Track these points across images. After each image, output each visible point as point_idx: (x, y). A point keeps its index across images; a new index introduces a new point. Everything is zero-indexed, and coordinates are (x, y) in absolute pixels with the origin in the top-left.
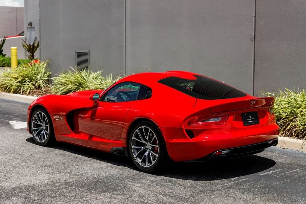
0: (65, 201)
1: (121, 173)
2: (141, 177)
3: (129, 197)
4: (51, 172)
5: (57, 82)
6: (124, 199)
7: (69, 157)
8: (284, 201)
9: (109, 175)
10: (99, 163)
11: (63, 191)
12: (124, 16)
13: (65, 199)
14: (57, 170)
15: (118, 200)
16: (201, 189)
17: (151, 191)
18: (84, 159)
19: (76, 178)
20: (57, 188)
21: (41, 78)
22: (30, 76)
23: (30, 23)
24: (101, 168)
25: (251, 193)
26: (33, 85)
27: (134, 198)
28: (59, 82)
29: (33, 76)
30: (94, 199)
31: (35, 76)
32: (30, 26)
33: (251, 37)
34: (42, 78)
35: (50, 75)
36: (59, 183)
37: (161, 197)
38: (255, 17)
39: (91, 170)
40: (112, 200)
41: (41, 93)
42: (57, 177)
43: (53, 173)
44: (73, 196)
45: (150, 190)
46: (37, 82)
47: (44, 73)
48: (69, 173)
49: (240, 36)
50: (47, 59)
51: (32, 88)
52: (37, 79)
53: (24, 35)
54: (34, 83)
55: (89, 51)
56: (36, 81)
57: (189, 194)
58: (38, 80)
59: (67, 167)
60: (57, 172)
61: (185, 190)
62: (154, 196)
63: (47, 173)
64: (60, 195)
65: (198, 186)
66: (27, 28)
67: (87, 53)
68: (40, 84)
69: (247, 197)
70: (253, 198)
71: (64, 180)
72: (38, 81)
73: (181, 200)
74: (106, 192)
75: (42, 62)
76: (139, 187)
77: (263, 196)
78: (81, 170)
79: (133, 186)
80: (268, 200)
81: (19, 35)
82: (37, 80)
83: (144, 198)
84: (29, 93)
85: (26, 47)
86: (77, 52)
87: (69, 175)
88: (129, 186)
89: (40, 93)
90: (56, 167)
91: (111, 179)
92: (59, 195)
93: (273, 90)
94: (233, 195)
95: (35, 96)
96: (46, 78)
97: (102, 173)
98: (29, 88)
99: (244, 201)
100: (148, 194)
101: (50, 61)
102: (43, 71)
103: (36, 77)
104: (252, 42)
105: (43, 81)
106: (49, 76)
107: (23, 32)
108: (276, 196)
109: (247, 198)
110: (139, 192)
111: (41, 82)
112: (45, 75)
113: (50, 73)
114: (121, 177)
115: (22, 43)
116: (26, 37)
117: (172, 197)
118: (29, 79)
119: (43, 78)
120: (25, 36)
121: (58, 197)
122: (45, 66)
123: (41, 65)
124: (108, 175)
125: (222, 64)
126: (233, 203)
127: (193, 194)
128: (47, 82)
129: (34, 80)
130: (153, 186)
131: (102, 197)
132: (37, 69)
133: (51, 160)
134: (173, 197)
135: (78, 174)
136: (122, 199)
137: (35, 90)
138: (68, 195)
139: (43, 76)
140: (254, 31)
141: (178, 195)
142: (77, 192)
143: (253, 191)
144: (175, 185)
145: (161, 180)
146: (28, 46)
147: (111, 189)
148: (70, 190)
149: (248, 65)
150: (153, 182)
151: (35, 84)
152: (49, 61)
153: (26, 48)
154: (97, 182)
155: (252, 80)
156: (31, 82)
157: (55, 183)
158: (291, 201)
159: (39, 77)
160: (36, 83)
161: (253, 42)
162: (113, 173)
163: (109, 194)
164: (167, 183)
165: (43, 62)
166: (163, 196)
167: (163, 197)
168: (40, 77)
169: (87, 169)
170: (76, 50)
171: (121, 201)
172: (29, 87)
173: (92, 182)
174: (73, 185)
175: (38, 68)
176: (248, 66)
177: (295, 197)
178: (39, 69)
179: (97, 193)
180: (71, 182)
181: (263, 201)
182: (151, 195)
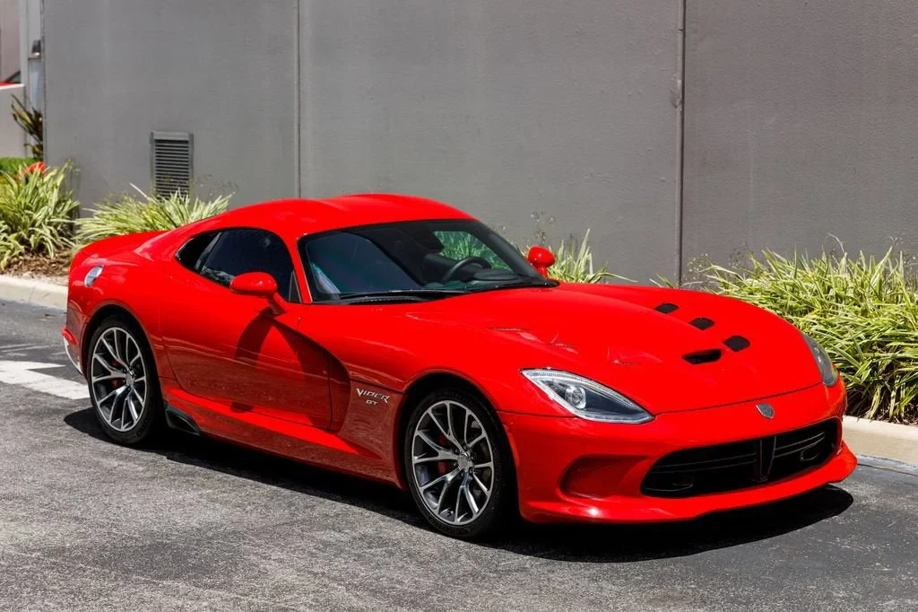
0: (42, 607)
1: (235, 519)
2: (293, 531)
3: (242, 595)
4: (23, 517)
5: (91, 234)
6: (226, 600)
7: (90, 467)
8: (711, 602)
9: (198, 526)
10: (176, 488)
11: (45, 577)
12: (295, 27)
13: (46, 603)
14: (42, 510)
15: (205, 604)
16: (470, 565)
17: (315, 574)
18: (133, 476)
19: (95, 537)
20: (28, 567)
21: (47, 220)
22: (11, 213)
23: (37, 44)
24: (179, 504)
25: (618, 578)
26: (22, 241)
27: (257, 597)
28: (98, 232)
29: (22, 215)
30: (134, 599)
31: (27, 214)
32: (37, 54)
33: (671, 92)
34: (49, 219)
35: (77, 209)
36: (39, 550)
37: (340, 592)
38: (684, 30)
39: (147, 510)
40: (189, 602)
41: (44, 268)
42: (37, 532)
43: (28, 520)
44: (71, 593)
45: (310, 572)
46: (33, 232)
47: (58, 204)
48: (76, 519)
49: (640, 91)
50: (66, 161)
51: (16, 253)
52: (35, 222)
53: (19, 83)
54: (23, 234)
55: (192, 136)
56: (31, 229)
57: (427, 583)
58: (37, 224)
59: (76, 500)
60: (41, 518)
61: (420, 571)
62: (318, 591)
63: (9, 519)
64: (34, 590)
65: (463, 558)
66: (29, 59)
67: (186, 142)
68: (43, 239)
69: (601, 591)
70: (619, 594)
71: (55, 542)
72: (37, 230)
73: (399, 602)
74: (177, 577)
75: (51, 170)
76: (281, 561)
77: (653, 587)
78: (114, 510)
79: (265, 558)
80: (663, 600)
81: (9, 81)
82: (33, 225)
83: (289, 597)
84: (9, 266)
85: (23, 119)
86: (156, 137)
87: (74, 525)
88: (253, 558)
89: (42, 265)
90: (41, 499)
91: (201, 537)
92: (29, 590)
93: (731, 257)
94: (563, 583)
95: (25, 275)
96: (63, 217)
97: (178, 520)
98: (9, 252)
99: (592, 603)
100: (303, 585)
101: (74, 168)
102: (54, 197)
103: (31, 218)
104: (676, 107)
105: (52, 228)
106: (73, 213)
107: (18, 73)
108: (693, 586)
109: (604, 594)
110: (278, 577)
111: (46, 231)
112: (58, 211)
113: (76, 204)
114: (234, 532)
115: (13, 106)
116: (24, 88)
117: (374, 593)
118: (9, 225)
119: (51, 220)
120: (21, 85)
121: (25, 595)
122: (59, 182)
123: (46, 179)
124: (194, 524)
125: (586, 177)
126: (555, 611)
127: (440, 582)
128: (66, 231)
129: (24, 227)
130: (324, 557)
131: (159, 595)
132: (33, 193)
133: (31, 479)
134: (376, 592)
135: (106, 521)
136: (220, 599)
137: (28, 258)
138: (56, 587)
139: (51, 213)
140: (679, 74)
141: (393, 585)
142: (87, 579)
143: (625, 572)
144: (391, 554)
145: (355, 538)
146: (29, 115)
147: (194, 568)
148: (67, 571)
149: (664, 178)
150: (326, 544)
151: (26, 237)
152: (71, 167)
153: (23, 124)
154: (158, 547)
155: (677, 226)
156: (16, 232)
157: (29, 550)
158: (733, 601)
159: (38, 216)
160: (29, 237)
161: (679, 109)
162: (211, 519)
163: (182, 586)
164: (369, 547)
165: (56, 170)
166: (348, 590)
167: (346, 594)
168: (42, 217)
169: (135, 506)
170: (152, 134)
171: (214, 607)
172: (8, 247)
173: (142, 547)
174: (78, 558)
175: (36, 188)
176: (663, 181)
177: (748, 591)
178: (40, 190)
179: (146, 582)
180: (77, 547)
181: (650, 602)
182: (312, 587)
